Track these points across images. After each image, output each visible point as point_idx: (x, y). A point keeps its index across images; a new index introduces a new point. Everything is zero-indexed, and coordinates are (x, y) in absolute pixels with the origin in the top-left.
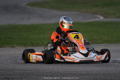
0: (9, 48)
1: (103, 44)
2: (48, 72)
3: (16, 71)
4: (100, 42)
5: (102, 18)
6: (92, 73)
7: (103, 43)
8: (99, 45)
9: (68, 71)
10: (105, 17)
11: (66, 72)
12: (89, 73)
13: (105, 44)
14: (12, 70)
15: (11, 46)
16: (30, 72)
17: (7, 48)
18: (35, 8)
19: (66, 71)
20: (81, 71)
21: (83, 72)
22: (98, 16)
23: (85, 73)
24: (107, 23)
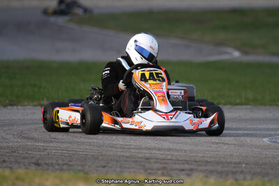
0: (31, 107)
1: (244, 107)
2: (128, 154)
3: (54, 151)
4: (238, 101)
5: (236, 54)
6: (228, 160)
7: (245, 104)
8: (235, 107)
9: (172, 155)
10: (245, 53)
11: (169, 157)
12: (222, 160)
13: (249, 107)
14: (44, 149)
15: (36, 103)
16: (86, 155)
17: (28, 107)
18: (86, 28)
19: (168, 155)
20: (204, 157)
21: (208, 157)
22: (229, 50)
23: (213, 160)
24: (248, 65)
